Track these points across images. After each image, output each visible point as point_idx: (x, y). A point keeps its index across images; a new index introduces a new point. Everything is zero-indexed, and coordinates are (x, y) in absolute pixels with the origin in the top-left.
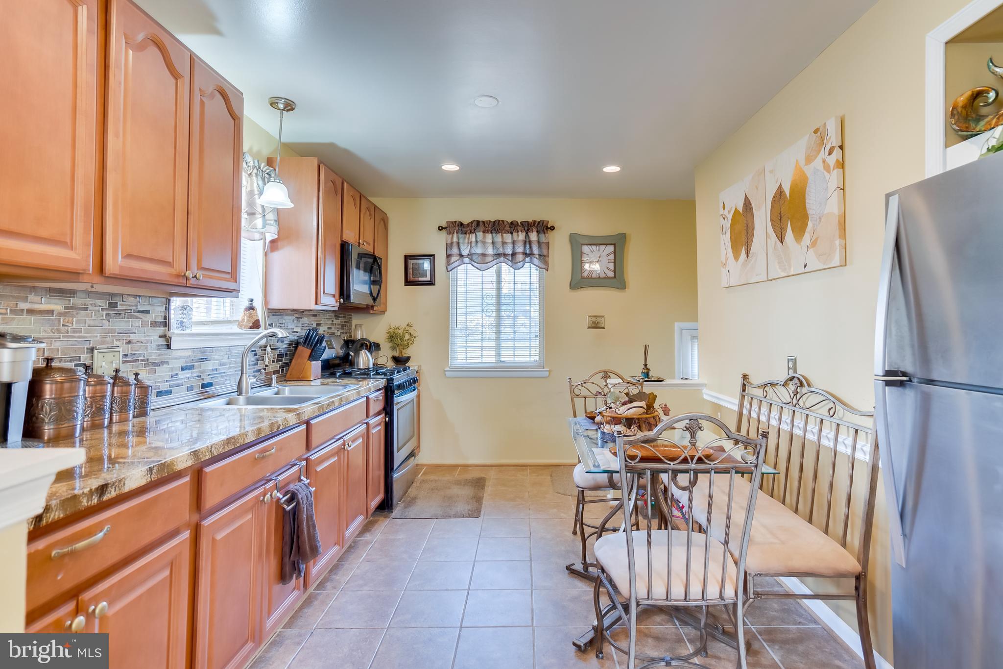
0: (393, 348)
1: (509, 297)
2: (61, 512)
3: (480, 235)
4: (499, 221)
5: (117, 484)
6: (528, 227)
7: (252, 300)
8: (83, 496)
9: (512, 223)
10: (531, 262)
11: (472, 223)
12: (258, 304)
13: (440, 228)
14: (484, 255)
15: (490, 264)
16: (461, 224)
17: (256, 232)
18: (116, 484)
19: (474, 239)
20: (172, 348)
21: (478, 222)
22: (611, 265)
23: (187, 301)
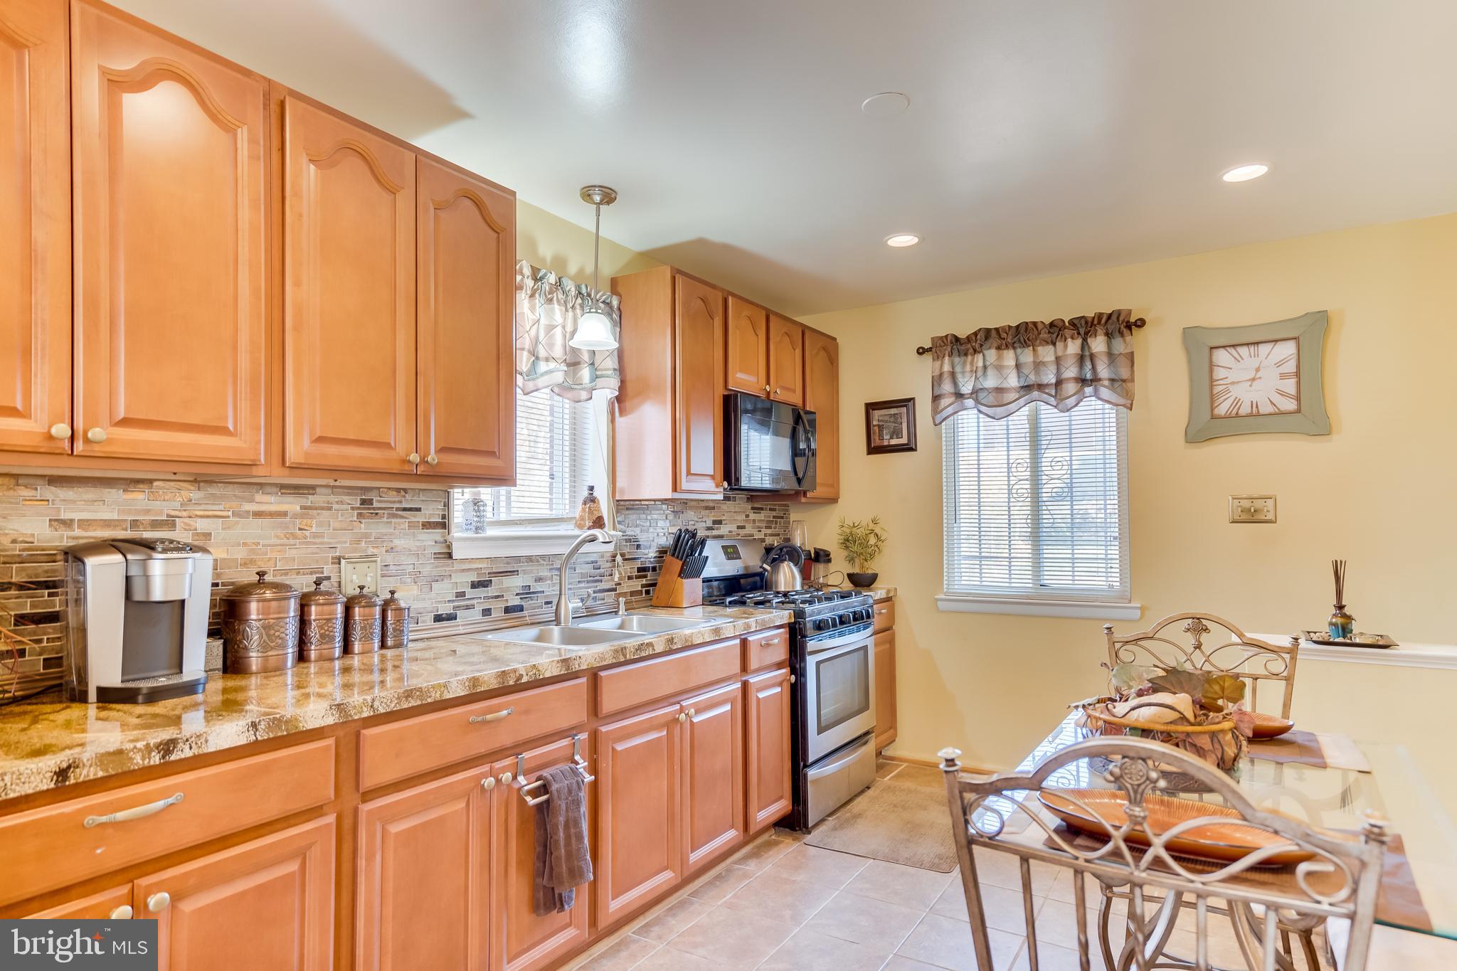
0: (851, 560)
1: (1060, 464)
2: (99, 768)
3: (991, 354)
4: (1027, 323)
5: (193, 739)
6: (1084, 327)
7: (591, 488)
8: (135, 750)
9: (1052, 325)
10: (1096, 394)
11: (976, 334)
12: (602, 494)
13: (921, 351)
14: (999, 390)
15: (1013, 406)
16: (957, 339)
17: (580, 389)
18: (190, 741)
19: (980, 364)
20: (454, 558)
21: (988, 331)
22: (1290, 386)
23: (479, 493)
